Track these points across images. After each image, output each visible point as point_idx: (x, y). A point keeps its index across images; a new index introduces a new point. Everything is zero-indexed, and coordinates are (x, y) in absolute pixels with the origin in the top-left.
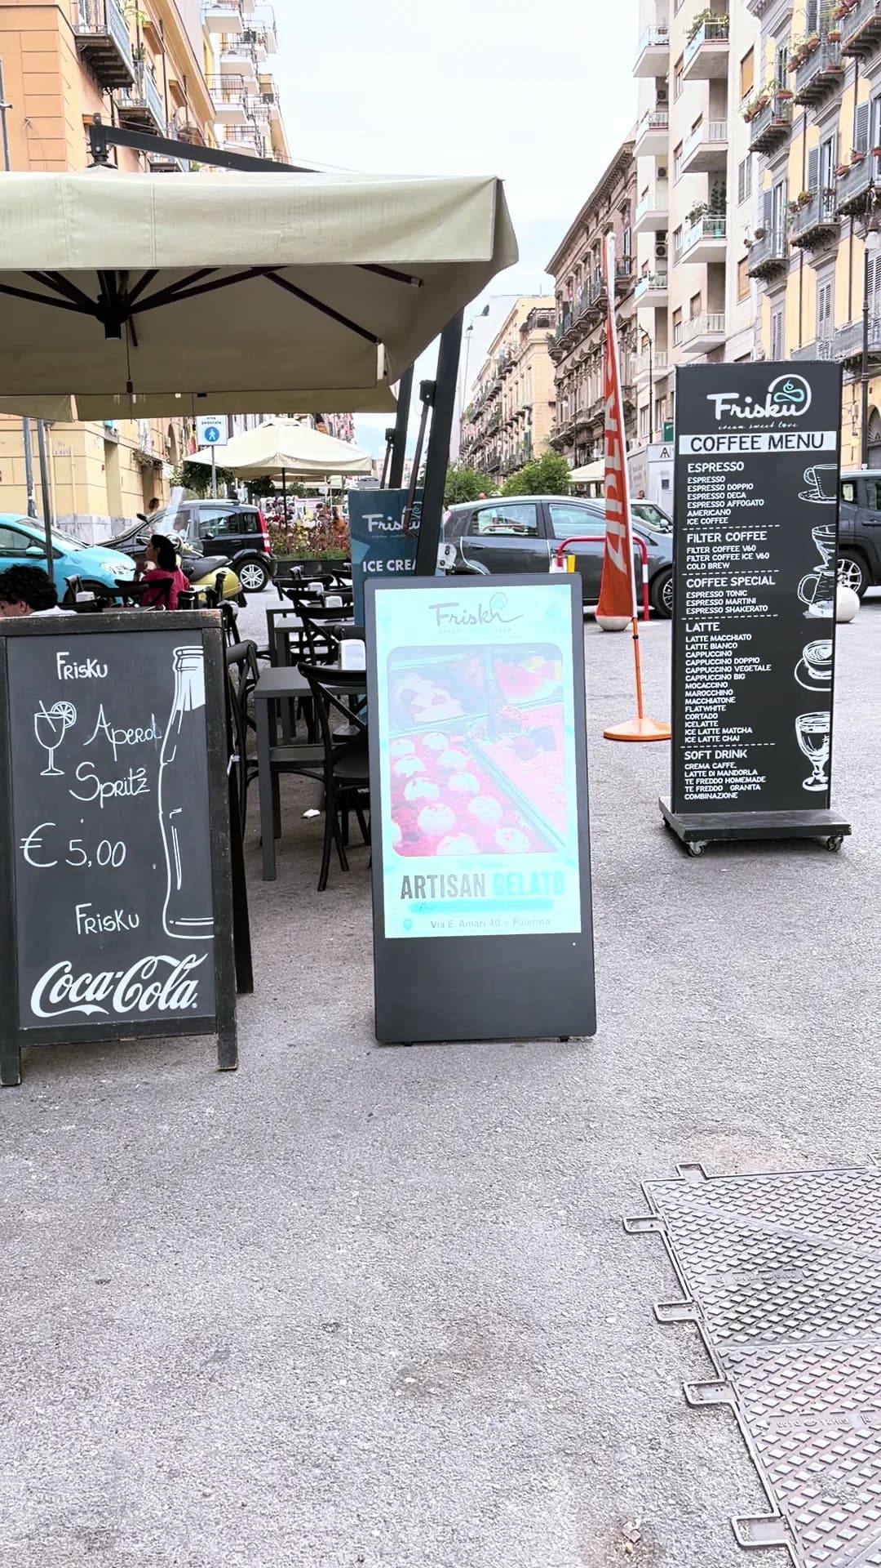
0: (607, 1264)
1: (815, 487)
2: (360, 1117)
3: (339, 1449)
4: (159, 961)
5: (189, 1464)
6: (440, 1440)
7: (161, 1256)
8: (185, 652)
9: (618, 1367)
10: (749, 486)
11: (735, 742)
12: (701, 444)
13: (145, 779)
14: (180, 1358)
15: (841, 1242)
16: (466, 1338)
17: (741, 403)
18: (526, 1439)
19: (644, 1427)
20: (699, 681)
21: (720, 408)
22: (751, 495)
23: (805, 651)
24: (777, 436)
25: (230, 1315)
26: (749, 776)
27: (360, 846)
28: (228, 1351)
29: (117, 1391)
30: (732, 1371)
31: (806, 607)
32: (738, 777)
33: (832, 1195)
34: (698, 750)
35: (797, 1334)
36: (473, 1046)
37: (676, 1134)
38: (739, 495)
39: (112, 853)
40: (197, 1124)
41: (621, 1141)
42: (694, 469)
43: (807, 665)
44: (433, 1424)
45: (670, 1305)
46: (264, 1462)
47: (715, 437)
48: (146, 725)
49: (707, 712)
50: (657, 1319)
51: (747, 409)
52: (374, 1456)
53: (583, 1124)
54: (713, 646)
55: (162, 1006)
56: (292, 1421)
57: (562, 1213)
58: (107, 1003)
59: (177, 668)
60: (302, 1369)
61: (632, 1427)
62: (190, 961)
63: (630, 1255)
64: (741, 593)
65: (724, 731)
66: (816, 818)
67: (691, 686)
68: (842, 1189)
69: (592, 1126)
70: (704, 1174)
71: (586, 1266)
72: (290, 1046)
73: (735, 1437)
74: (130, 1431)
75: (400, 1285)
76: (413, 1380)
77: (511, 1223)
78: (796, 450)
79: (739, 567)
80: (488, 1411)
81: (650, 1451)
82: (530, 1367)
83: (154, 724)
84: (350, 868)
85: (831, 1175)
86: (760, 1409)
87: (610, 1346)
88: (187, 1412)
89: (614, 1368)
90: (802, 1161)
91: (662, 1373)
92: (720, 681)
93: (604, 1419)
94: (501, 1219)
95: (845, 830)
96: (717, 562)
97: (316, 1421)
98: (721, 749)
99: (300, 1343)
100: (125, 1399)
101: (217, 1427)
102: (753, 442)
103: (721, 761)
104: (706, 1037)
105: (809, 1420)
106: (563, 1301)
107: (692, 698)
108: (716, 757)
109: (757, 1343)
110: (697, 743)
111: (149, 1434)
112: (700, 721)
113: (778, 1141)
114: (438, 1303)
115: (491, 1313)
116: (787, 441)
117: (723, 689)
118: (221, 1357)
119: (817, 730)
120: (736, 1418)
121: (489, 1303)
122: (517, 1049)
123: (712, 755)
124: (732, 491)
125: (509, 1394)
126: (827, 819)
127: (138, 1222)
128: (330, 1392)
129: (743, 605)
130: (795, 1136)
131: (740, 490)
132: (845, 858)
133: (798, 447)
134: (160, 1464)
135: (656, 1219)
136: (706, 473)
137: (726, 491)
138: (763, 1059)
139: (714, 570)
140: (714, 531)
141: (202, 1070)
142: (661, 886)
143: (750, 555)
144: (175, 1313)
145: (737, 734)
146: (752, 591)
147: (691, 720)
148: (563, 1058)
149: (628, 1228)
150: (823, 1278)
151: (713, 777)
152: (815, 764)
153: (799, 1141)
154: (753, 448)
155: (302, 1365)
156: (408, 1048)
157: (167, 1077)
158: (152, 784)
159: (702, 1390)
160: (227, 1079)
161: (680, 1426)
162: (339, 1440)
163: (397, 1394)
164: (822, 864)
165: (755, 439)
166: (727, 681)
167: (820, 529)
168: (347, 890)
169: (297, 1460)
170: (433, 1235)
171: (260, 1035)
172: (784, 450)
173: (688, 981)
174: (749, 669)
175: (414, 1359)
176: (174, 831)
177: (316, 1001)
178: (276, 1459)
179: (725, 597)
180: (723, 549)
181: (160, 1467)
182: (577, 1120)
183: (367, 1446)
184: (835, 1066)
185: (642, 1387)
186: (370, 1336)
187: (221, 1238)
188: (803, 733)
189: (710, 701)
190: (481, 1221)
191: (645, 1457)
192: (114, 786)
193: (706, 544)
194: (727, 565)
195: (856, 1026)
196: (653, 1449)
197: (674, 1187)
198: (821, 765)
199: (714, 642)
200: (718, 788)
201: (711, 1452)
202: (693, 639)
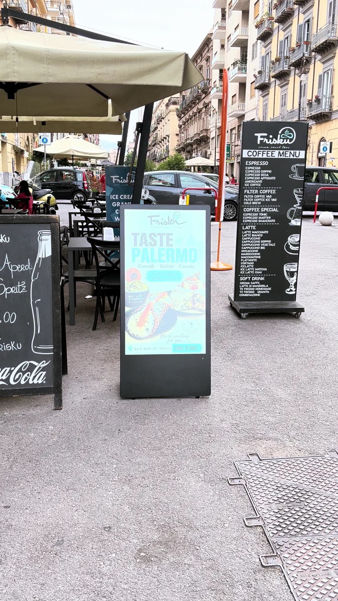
0: (222, 499)
1: (296, 173)
2: (115, 431)
3: (114, 588)
4: (29, 363)
5: (47, 597)
6: (157, 584)
7: (32, 495)
8: (43, 233)
9: (231, 547)
10: (270, 171)
11: (260, 274)
12: (251, 154)
13: (25, 287)
14: (42, 544)
15: (318, 489)
16: (166, 534)
17: (268, 137)
18: (194, 583)
19: (244, 576)
20: (247, 249)
21: (259, 139)
22: (270, 175)
23: (289, 239)
24: (281, 152)
25: (63, 523)
26: (265, 288)
27: (109, 311)
28: (63, 541)
29: (14, 561)
30: (279, 550)
31: (290, 221)
32: (261, 288)
33: (312, 468)
34: (245, 277)
35: (304, 532)
36: (160, 400)
37: (246, 440)
38: (266, 175)
39: (10, 317)
40: (46, 433)
41: (224, 442)
42: (248, 163)
43: (289, 244)
44: (154, 576)
45: (250, 518)
46: (81, 595)
47: (257, 151)
48: (26, 263)
49: (250, 262)
50: (245, 525)
51: (270, 140)
52: (129, 592)
53: (208, 435)
54: (253, 235)
55: (31, 382)
56: (92, 575)
57: (202, 475)
58: (7, 380)
59: (39, 239)
60: (95, 549)
61: (239, 577)
62: (43, 364)
63: (232, 495)
64: (265, 214)
65: (256, 269)
66: (290, 305)
67: (244, 251)
68: (316, 465)
69: (212, 436)
70: (259, 458)
71: (214, 500)
72: (84, 398)
73: (283, 581)
74: (21, 580)
75: (136, 508)
76: (144, 554)
77: (181, 479)
78: (289, 157)
79: (264, 204)
80: (177, 569)
81: (248, 588)
82: (193, 547)
83: (29, 263)
84: (105, 320)
85: (311, 459)
86: (293, 568)
87: (226, 538)
88: (46, 571)
89: (230, 548)
90: (298, 452)
91: (250, 550)
92: (255, 249)
93: (227, 572)
94: (177, 478)
95: (302, 310)
96: (256, 201)
97: (103, 574)
98: (254, 277)
99: (94, 536)
100: (18, 564)
101: (59, 578)
102: (272, 154)
103: (254, 281)
104: (255, 397)
105: (314, 574)
106: (205, 516)
107: (244, 256)
108: (253, 280)
109: (288, 536)
110: (245, 274)
111: (29, 582)
112: (247, 265)
113: (288, 443)
114: (152, 518)
115: (175, 522)
116: (285, 154)
117: (256, 252)
118: (59, 543)
119: (292, 270)
120: (283, 573)
121: (174, 517)
122: (179, 401)
123: (251, 279)
124: (263, 173)
125: (186, 561)
126: (295, 305)
127: (22, 479)
128: (108, 560)
129: (265, 219)
130: (295, 441)
131: (266, 173)
132: (302, 321)
133: (290, 156)
134: (34, 596)
135: (241, 478)
136: (253, 165)
137: (260, 173)
138: (278, 407)
139: (255, 205)
140: (255, 189)
141: (48, 409)
142: (231, 331)
143: (269, 199)
144: (39, 522)
145: (261, 271)
146: (269, 214)
147: (243, 265)
148: (198, 406)
149: (230, 482)
150: (313, 506)
151: (251, 288)
152: (291, 283)
153: (297, 443)
154: (272, 156)
155: (96, 547)
156: (133, 400)
157: (33, 412)
158: (28, 288)
159: (267, 558)
160: (58, 413)
161: (259, 576)
162: (114, 584)
163: (138, 561)
164: (293, 323)
165: (273, 153)
166: (258, 249)
167: (297, 190)
168: (105, 330)
169: (95, 594)
170: (148, 485)
171: (71, 393)
172: (284, 157)
173: (245, 372)
174: (267, 245)
175: (144, 544)
176: (37, 309)
177: (94, 379)
178: (86, 594)
179: (258, 216)
180: (258, 196)
181: (35, 598)
182: (205, 433)
183: (126, 587)
184: (308, 410)
185: (242, 557)
186: (124, 533)
187: (58, 487)
188: (287, 271)
189: (251, 257)
190: (168, 479)
191: (246, 591)
192: (12, 289)
193: (252, 194)
194: (260, 203)
195: (314, 393)
196: (249, 587)
197: (247, 464)
198: (293, 284)
199: (254, 234)
200: (253, 292)
201: (274, 589)
202: (245, 232)
